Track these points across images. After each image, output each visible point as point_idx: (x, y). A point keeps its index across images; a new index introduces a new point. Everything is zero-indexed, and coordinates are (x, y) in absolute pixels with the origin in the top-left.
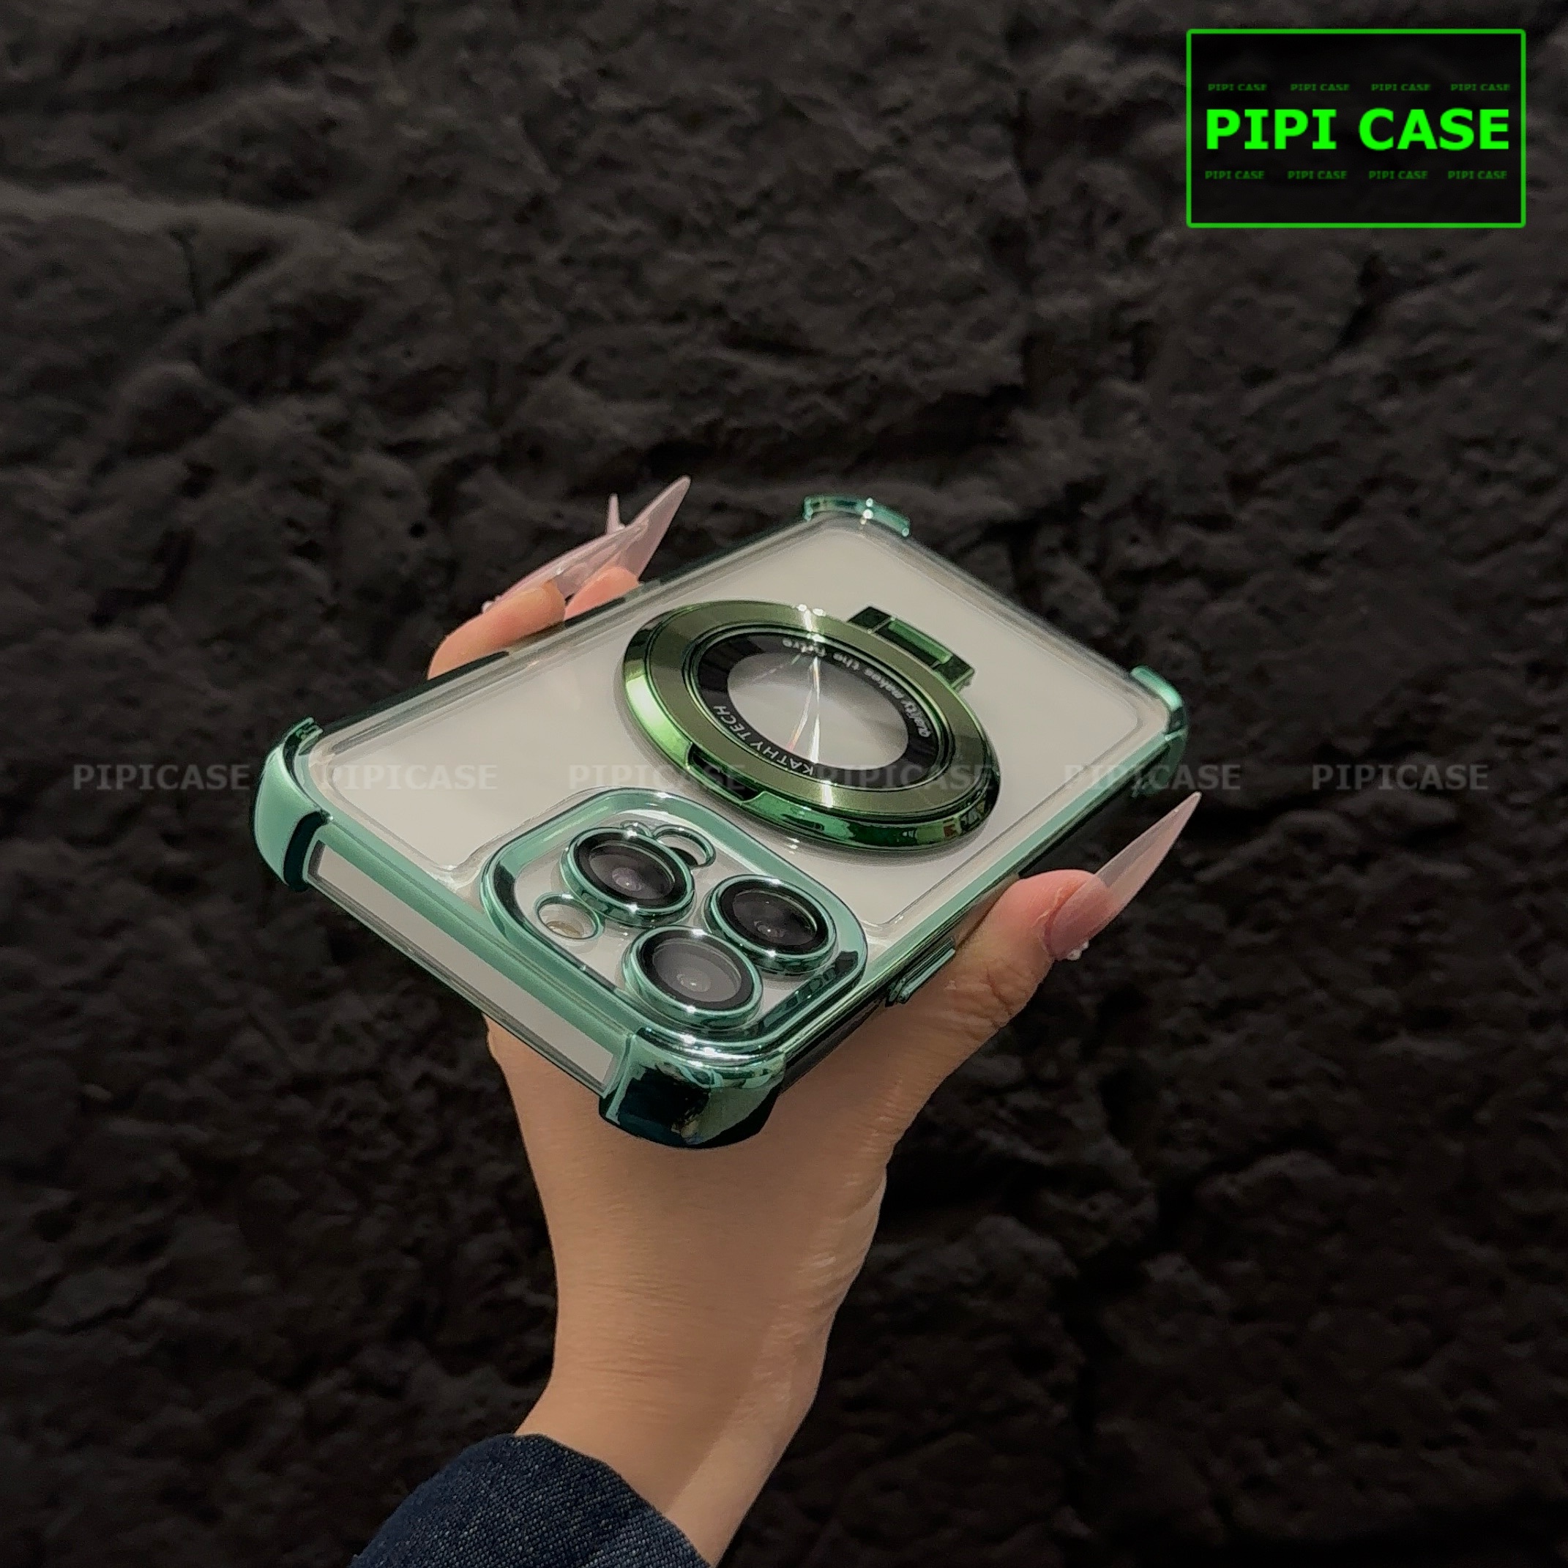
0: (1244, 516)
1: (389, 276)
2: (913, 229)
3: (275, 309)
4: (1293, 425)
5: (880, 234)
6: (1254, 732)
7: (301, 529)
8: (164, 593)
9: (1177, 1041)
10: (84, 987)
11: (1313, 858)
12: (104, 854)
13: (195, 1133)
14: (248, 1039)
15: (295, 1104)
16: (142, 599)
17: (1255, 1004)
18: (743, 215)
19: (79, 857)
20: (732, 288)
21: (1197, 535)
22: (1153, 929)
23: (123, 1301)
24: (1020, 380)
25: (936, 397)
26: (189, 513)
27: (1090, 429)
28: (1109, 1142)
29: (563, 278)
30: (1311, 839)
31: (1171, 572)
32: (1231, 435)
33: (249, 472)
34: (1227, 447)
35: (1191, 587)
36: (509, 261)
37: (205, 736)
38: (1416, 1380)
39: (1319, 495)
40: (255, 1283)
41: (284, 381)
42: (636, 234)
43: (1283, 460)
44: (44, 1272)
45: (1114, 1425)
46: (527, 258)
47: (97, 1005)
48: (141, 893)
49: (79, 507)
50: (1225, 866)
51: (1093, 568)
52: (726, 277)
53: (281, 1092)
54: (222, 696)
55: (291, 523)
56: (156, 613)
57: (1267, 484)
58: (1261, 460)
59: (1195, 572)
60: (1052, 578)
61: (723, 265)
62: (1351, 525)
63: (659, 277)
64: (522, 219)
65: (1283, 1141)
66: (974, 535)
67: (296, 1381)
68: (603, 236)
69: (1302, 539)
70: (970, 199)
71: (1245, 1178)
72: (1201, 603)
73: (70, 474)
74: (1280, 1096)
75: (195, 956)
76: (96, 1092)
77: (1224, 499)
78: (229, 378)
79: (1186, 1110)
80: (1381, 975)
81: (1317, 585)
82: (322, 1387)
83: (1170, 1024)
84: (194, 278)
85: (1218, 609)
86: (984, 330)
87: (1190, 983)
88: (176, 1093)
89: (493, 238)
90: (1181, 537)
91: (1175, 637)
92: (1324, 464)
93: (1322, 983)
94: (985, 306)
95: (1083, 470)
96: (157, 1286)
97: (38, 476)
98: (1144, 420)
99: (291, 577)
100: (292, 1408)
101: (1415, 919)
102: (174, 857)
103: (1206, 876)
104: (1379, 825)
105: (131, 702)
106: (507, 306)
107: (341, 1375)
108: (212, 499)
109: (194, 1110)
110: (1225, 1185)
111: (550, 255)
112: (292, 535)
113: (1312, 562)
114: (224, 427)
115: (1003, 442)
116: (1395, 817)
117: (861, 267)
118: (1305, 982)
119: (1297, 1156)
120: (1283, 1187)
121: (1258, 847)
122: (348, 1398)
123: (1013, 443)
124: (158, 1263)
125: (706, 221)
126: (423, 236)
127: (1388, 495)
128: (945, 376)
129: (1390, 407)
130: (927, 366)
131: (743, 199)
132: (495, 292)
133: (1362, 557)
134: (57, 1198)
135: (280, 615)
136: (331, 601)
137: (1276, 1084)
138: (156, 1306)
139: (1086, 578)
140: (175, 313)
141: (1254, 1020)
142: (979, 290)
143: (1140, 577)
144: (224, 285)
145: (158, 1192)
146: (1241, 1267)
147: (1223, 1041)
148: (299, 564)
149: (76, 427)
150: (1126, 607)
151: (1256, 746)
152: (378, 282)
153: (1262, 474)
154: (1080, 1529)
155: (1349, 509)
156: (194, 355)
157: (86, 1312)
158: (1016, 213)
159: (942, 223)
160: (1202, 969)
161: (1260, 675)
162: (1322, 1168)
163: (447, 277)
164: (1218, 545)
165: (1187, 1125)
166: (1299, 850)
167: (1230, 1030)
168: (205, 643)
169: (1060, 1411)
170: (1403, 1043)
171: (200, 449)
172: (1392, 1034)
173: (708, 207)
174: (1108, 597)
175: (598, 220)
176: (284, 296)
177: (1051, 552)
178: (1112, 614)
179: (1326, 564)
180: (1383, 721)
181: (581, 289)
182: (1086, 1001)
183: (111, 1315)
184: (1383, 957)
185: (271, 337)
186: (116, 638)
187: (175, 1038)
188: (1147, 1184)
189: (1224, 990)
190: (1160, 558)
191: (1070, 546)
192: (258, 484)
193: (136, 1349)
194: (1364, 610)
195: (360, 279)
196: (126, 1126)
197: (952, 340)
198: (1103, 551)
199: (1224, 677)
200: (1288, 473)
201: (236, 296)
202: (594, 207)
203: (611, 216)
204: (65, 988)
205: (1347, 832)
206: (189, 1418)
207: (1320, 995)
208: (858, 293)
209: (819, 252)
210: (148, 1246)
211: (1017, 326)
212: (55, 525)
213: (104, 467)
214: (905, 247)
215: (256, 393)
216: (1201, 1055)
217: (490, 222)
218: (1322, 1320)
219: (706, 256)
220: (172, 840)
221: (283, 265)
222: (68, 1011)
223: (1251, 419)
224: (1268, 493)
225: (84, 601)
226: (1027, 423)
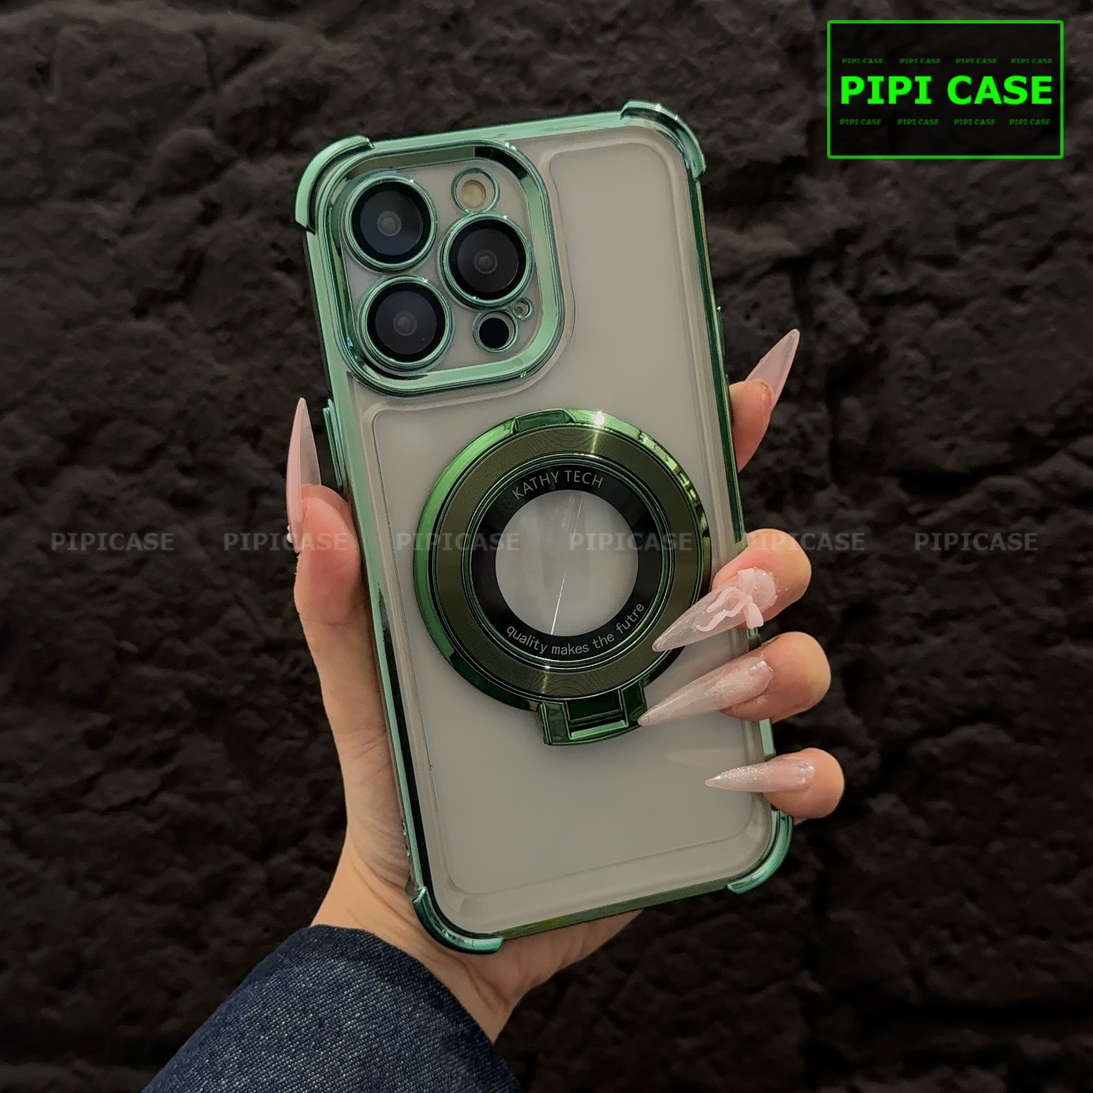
0: (966, 257)
1: (350, 68)
2: (731, 40)
3: (266, 91)
4: (1006, 191)
5: (706, 43)
6: (967, 417)
7: (282, 251)
8: (185, 294)
9: (900, 641)
10: (121, 572)
11: (1006, 511)
12: (137, 478)
13: (197, 679)
14: (235, 614)
15: (266, 660)
16: (169, 298)
17: (958, 616)
18: (608, 27)
19: (121, 481)
20: (596, 82)
21: (930, 270)
22: (884, 558)
23: (143, 794)
24: (804, 153)
25: (741, 165)
26: (203, 237)
27: (855, 191)
28: (846, 712)
29: (474, 72)
30: (1005, 497)
31: (910, 297)
32: (959, 197)
33: (246, 209)
34: (956, 206)
35: (924, 309)
36: (436, 58)
37: (212, 398)
38: (1064, 891)
39: (1023, 242)
40: (234, 785)
41: (272, 143)
42: (528, 40)
43: (997, 217)
44: (89, 771)
45: (841, 914)
46: (448, 57)
47: (130, 585)
48: (163, 507)
49: (126, 230)
50: (940, 515)
51: (853, 293)
52: (593, 73)
53: (256, 652)
54: (221, 369)
55: (274, 246)
56: (178, 308)
57: (986, 234)
58: (980, 216)
59: (927, 298)
60: (822, 300)
61: (590, 64)
62: (1046, 266)
63: (543, 72)
64: (446, 27)
65: (974, 716)
66: (766, 266)
67: (261, 855)
68: (504, 41)
69: (1008, 276)
70: (773, 18)
71: (945, 741)
72: (931, 321)
73: (119, 206)
74: (974, 683)
75: (199, 554)
76: (127, 646)
77: (951, 244)
78: (233, 140)
79: (903, 691)
80: (1053, 599)
81: (1019, 310)
82: (279, 860)
83: (894, 628)
84: (210, 68)
85: (944, 325)
86: (780, 116)
87: (910, 599)
88: (184, 650)
89: (424, 41)
90: (918, 273)
91: (913, 345)
92: (1027, 220)
93: (1008, 602)
94: (781, 98)
95: (848, 221)
96: (168, 784)
97: (98, 208)
98: (895, 184)
99: (273, 285)
100: (258, 874)
101: (1081, 558)
102: (187, 483)
103: (927, 521)
104: (1056, 487)
105: (159, 371)
106: (433, 92)
107: (293, 852)
108: (220, 227)
109: (196, 662)
110: (932, 746)
111: (465, 55)
112: (274, 254)
113: (1015, 293)
114: (229, 175)
115: (789, 198)
116: (1067, 483)
117: (691, 68)
118: (995, 601)
119: (983, 727)
120: (974, 750)
121: (965, 502)
122: (298, 868)
123: (796, 199)
124: (168, 768)
125: (579, 32)
126: (375, 39)
127: (1074, 245)
128: (750, 150)
129: (1078, 180)
130: (737, 141)
131: (607, 16)
132: (425, 81)
133: (1053, 289)
134: (100, 719)
135: (264, 312)
136: (301, 303)
137: (971, 674)
138: (165, 798)
139: (846, 300)
140: (197, 92)
141: (956, 628)
142: (776, 86)
143: (887, 300)
144: (231, 73)
145: (169, 718)
146: (939, 805)
147: (934, 642)
148: (279, 276)
149: (125, 173)
150: (876, 322)
151: (968, 427)
152: (340, 71)
153: (981, 227)
154: (814, 987)
155: (1045, 254)
156: (210, 124)
157: (117, 800)
158: (807, 29)
159: (752, 35)
160: (920, 589)
161: (973, 375)
162: (1001, 737)
163: (391, 70)
164: (946, 278)
165: (904, 702)
166: (995, 505)
167: (939, 634)
168: (211, 331)
169: (802, 902)
170: (1067, 648)
171: (211, 191)
172: (1058, 642)
173: (581, 22)
174: (862, 315)
175: (500, 30)
176: (274, 81)
177: (823, 280)
178: (866, 328)
179: (1026, 294)
180: (1064, 411)
181: (487, 80)
182: (833, 608)
183: (135, 801)
184: (1054, 585)
185: (264, 112)
186: (149, 325)
187: (183, 611)
188: (873, 743)
189: (935, 605)
190: (903, 287)
191: (836, 277)
192: (252, 217)
193: (152, 828)
194: (1053, 329)
195: (329, 70)
196: (147, 671)
197: (755, 123)
198: (861, 281)
199: (947, 375)
200: (1000, 226)
201: (240, 81)
202: (498, 20)
203: (510, 27)
204: (108, 572)
205: (1031, 492)
206: (188, 878)
207: (1006, 612)
208: (688, 86)
209: (661, 56)
210: (161, 756)
211: (804, 114)
212: (107, 242)
213: (144, 202)
214: (725, 52)
215: (253, 151)
216: (918, 651)
217: (423, 30)
218: (996, 847)
219: (578, 57)
220: (185, 470)
221: (274, 59)
222: (110, 589)
223: (975, 185)
224: (985, 241)
225: (128, 298)
226: (809, 185)
